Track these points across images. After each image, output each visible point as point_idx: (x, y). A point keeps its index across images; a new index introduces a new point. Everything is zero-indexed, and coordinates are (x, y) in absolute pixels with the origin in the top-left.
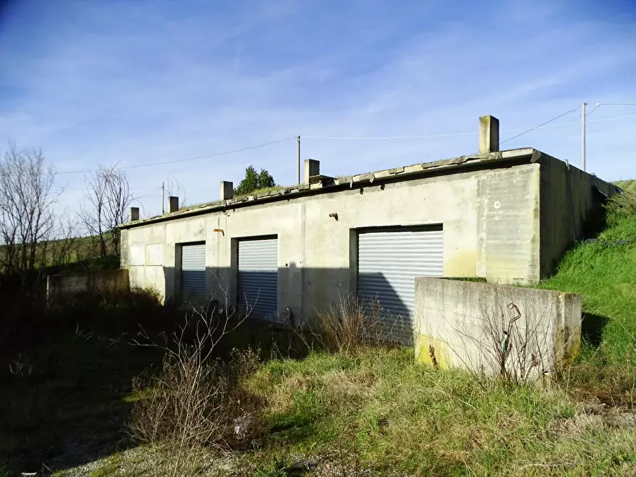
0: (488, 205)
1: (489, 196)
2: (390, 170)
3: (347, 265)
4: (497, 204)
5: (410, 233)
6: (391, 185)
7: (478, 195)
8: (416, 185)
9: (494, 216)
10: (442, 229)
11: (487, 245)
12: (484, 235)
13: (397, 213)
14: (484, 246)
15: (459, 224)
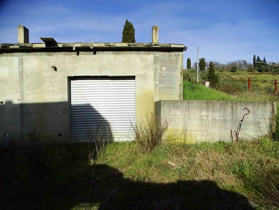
0: (159, 68)
1: (160, 64)
2: (105, 43)
3: (67, 100)
4: (164, 68)
5: (110, 80)
6: (101, 52)
7: (155, 63)
8: (119, 54)
9: (162, 74)
10: (135, 79)
11: (160, 87)
12: (157, 82)
13: (105, 68)
14: (158, 87)
15: (144, 77)
